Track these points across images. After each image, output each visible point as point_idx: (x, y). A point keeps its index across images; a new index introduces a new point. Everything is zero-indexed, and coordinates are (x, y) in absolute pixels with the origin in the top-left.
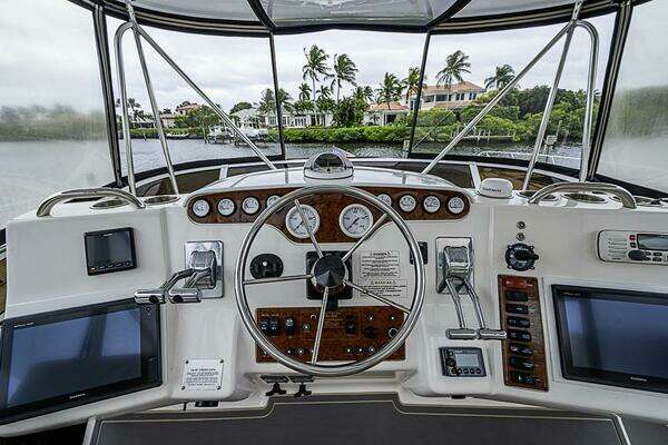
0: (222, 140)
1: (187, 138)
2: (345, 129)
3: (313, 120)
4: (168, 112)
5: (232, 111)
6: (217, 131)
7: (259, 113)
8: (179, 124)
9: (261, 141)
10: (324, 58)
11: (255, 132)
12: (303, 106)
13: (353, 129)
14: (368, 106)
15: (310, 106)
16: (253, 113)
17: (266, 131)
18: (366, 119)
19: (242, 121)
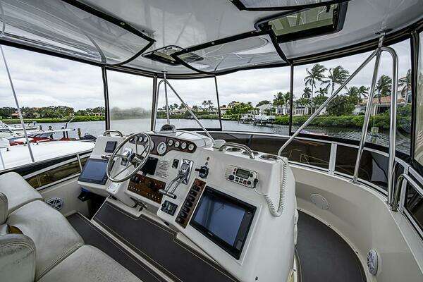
0: (247, 122)
1: (230, 120)
2: (335, 117)
3: (310, 111)
4: (224, 106)
5: (257, 106)
6: (246, 117)
7: (272, 107)
8: (228, 113)
9: (270, 123)
10: (324, 70)
11: (267, 117)
12: (303, 102)
13: (343, 117)
14: (361, 100)
15: (308, 102)
16: (269, 107)
17: (274, 117)
18: (357, 110)
19: (260, 111)
